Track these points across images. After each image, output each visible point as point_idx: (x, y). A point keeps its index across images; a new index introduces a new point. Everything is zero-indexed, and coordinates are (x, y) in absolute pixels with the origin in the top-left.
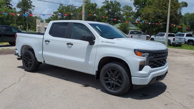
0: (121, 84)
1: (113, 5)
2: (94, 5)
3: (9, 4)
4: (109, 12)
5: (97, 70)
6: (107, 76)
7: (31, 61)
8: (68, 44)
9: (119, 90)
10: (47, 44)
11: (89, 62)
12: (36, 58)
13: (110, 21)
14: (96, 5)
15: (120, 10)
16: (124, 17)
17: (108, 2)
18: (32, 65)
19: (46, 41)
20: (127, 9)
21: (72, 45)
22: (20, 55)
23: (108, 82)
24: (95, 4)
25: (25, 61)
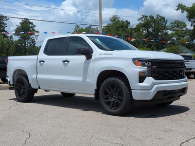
0: (121, 100)
1: (154, 22)
2: (125, 24)
3: (4, 31)
4: (149, 32)
5: (96, 88)
6: (106, 93)
7: (25, 89)
8: (64, 61)
9: (119, 109)
10: (41, 65)
11: (88, 80)
12: (29, 84)
13: (151, 45)
14: (128, 23)
15: (165, 28)
16: (174, 38)
17: (146, 17)
18: (26, 93)
19: (40, 62)
20: (178, 26)
21: (68, 62)
22: (12, 83)
23: (108, 100)
24: (127, 21)
25: (17, 89)
